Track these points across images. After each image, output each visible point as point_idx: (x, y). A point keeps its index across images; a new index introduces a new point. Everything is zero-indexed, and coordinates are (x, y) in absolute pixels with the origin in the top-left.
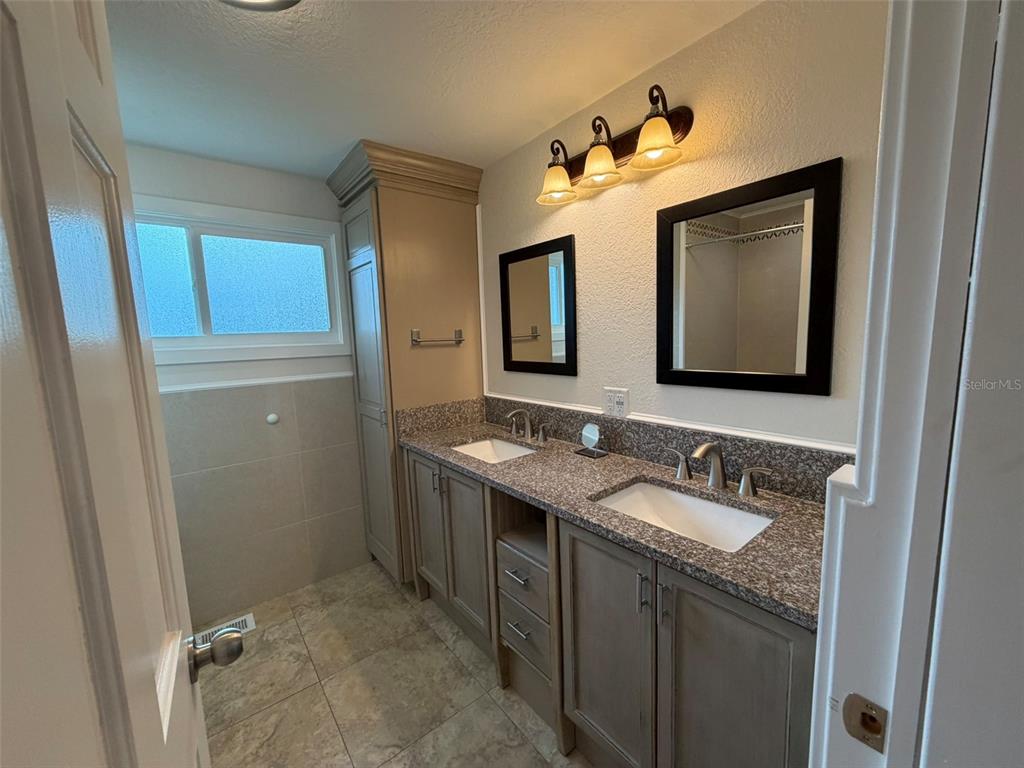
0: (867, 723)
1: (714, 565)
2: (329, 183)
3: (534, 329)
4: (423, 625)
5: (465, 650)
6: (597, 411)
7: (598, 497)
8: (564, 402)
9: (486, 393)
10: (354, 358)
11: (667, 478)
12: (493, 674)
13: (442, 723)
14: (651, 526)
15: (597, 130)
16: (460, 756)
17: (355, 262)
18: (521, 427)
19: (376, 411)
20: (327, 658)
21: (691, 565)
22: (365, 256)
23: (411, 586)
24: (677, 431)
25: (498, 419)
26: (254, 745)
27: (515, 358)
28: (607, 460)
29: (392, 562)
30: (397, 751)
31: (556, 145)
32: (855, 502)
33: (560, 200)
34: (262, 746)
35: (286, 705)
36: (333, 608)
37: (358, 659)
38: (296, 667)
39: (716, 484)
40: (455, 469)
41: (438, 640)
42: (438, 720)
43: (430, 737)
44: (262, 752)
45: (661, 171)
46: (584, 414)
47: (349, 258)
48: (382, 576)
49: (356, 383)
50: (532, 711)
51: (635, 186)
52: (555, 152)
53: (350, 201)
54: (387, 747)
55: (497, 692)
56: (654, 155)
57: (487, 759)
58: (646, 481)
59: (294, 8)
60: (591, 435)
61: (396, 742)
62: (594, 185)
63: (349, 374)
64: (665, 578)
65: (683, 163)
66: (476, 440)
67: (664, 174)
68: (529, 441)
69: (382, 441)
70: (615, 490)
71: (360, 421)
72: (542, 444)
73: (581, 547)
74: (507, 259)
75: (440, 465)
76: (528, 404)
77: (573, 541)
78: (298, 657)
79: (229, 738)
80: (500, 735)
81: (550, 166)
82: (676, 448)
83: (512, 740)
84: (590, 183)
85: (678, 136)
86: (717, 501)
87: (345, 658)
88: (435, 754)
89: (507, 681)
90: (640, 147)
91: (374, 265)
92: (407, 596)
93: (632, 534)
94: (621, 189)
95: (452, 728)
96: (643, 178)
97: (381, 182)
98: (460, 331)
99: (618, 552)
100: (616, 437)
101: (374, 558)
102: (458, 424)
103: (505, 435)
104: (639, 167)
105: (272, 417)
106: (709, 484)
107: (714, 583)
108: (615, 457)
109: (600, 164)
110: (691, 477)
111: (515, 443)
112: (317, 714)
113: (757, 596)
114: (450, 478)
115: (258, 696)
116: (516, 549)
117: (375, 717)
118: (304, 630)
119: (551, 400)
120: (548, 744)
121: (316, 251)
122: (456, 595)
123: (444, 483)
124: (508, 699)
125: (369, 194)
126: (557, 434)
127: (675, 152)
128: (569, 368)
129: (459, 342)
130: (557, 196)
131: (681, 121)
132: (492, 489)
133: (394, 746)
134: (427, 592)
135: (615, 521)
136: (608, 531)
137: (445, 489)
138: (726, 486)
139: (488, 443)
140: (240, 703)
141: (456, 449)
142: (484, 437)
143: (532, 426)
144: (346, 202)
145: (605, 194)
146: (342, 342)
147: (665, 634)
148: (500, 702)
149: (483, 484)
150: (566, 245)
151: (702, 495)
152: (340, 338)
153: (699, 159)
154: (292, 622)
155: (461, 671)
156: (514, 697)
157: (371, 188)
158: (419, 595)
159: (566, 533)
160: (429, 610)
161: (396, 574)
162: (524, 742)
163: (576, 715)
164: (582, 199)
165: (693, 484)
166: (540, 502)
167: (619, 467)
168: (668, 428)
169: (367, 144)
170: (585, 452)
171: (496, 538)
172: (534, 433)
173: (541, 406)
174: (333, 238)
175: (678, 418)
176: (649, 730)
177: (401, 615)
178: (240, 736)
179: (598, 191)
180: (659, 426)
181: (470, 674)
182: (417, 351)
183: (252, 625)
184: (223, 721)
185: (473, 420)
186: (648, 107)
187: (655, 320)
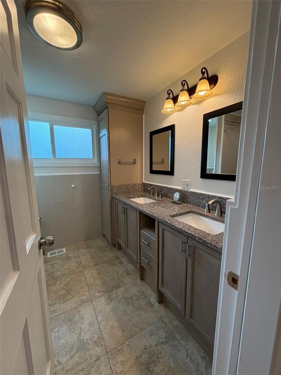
0: (233, 280)
1: (206, 238)
2: (94, 108)
3: (163, 160)
4: (117, 258)
5: (130, 267)
6: (180, 188)
7: (174, 216)
8: (169, 185)
9: (144, 182)
10: (100, 168)
11: (201, 212)
12: (138, 275)
13: (119, 287)
14: (188, 225)
15: (183, 85)
16: (124, 298)
17: (101, 135)
18: (154, 194)
19: (105, 185)
20: (86, 264)
21: (197, 237)
22: (104, 132)
23: (114, 245)
24: (206, 196)
25: (147, 190)
26: (62, 285)
27: (153, 169)
28: (181, 205)
29: (109, 237)
30: (104, 293)
31: (169, 91)
32: (233, 207)
33: (170, 111)
34: (64, 286)
35: (73, 275)
36: (90, 249)
37: (95, 265)
38: (76, 265)
39: (218, 215)
40: (128, 205)
41: (122, 263)
42: (118, 286)
43: (115, 291)
44: (64, 288)
45: (206, 99)
46: (175, 189)
47: (99, 133)
48: (106, 242)
49: (100, 176)
50: (150, 288)
51: (197, 105)
52: (169, 94)
53: (100, 114)
54: (102, 292)
55: (139, 281)
56: (202, 93)
57: (132, 300)
58: (193, 213)
59: (79, 48)
60: (177, 196)
61: (105, 291)
62: (182, 106)
63: (98, 173)
64: (191, 242)
65: (213, 96)
66: (138, 197)
67: (207, 100)
68: (156, 198)
69: (107, 196)
70: (181, 214)
71: (101, 188)
72: (160, 199)
73: (165, 231)
74: (152, 134)
75: (124, 204)
76: (157, 185)
77: (163, 229)
78: (78, 262)
79: (55, 283)
80: (137, 294)
81: (167, 99)
82: (206, 202)
83: (142, 296)
84: (180, 105)
85: (212, 86)
86: (217, 220)
87: (92, 265)
88: (116, 296)
89: (142, 278)
90: (197, 91)
91: (106, 135)
92: (113, 249)
93: (181, 227)
94: (192, 107)
95: (122, 289)
96: (200, 102)
97: (110, 107)
98: (135, 159)
99: (176, 233)
100: (185, 197)
101: (104, 236)
102: (133, 192)
103: (148, 196)
104: (197, 98)
105: (73, 186)
106: (216, 214)
107: (204, 243)
108: (184, 204)
109: (184, 98)
110: (210, 212)
111: (152, 199)
112: (82, 280)
113: (217, 248)
114: (127, 208)
115: (64, 272)
116: (146, 233)
117: (99, 283)
118: (80, 255)
119: (165, 184)
120: (153, 299)
121: (89, 131)
122: (128, 248)
123: (126, 210)
124: (142, 283)
125: (106, 111)
126: (166, 196)
127: (210, 92)
128: (171, 173)
129: (135, 163)
130: (169, 110)
131: (213, 80)
132: (140, 212)
133: (104, 292)
134: (120, 248)
135: (176, 223)
136: (173, 226)
137: (125, 212)
138: (221, 216)
139: (142, 198)
140: (59, 273)
141: (132, 199)
142: (142, 196)
143: (158, 193)
144: (99, 114)
145: (186, 109)
146: (96, 162)
147: (189, 261)
148: (139, 284)
149: (137, 210)
150: (172, 128)
151: (212, 218)
152: (96, 161)
153: (219, 95)
154: (77, 252)
155: (128, 273)
156: (144, 283)
157: (106, 109)
158: (117, 248)
159: (161, 226)
160: (119, 253)
161: (110, 240)
162: (146, 297)
163: (161, 289)
164: (178, 111)
165: (210, 215)
166: (153, 216)
167: (185, 207)
168: (203, 194)
169: (105, 93)
170: (175, 202)
171: (140, 229)
172: (158, 196)
173: (161, 186)
174: (95, 127)
175: (207, 191)
176: (183, 294)
177: (111, 254)
178: (58, 282)
179: (184, 107)
180: (200, 194)
181: (131, 274)
182: (120, 165)
183: (65, 252)
184: (54, 278)
185: (138, 191)
186: (201, 76)
187: (201, 155)
